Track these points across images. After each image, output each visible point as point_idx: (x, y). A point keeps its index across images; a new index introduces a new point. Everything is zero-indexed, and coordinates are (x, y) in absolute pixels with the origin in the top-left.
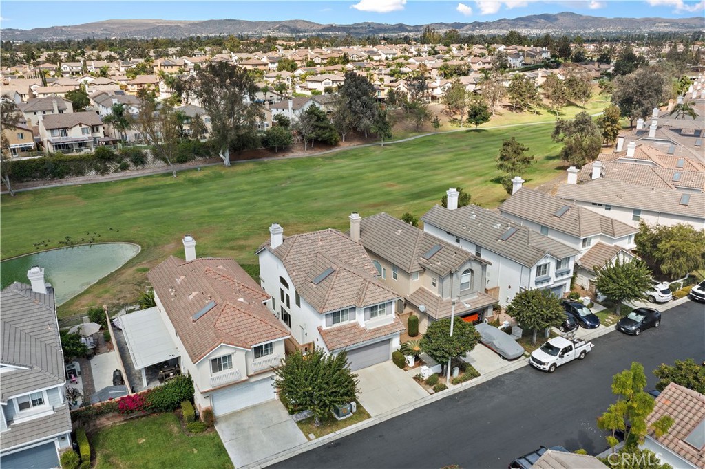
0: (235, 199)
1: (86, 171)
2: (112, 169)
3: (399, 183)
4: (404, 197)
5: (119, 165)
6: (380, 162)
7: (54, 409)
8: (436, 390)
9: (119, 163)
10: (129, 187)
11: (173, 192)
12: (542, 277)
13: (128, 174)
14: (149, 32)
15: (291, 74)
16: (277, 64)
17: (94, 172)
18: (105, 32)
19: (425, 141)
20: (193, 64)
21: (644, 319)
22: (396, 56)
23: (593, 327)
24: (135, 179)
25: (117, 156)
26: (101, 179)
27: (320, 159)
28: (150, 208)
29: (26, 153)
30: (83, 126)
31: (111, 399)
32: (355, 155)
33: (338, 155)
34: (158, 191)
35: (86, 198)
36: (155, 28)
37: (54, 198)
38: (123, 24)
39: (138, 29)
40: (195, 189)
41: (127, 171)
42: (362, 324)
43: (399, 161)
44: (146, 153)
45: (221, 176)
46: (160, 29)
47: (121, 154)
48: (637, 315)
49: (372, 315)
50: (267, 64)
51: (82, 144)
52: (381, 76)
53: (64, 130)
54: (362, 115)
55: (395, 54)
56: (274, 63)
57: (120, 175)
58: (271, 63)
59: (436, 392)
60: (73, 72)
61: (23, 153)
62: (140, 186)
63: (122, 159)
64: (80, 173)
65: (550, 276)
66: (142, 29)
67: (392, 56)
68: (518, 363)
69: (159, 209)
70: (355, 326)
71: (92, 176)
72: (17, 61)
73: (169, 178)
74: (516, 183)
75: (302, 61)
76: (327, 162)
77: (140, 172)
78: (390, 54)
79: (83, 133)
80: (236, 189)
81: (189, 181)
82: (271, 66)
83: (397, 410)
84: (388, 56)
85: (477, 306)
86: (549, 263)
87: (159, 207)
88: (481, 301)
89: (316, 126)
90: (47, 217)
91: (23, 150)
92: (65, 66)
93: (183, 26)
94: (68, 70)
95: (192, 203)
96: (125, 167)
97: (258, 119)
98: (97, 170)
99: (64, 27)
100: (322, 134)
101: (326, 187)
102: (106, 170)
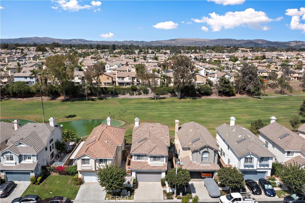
0: (172, 111)
1: (126, 93)
2: (135, 94)
3: (249, 115)
4: (245, 122)
5: (138, 93)
6: (248, 105)
7: (33, 162)
8: (168, 199)
9: (138, 92)
10: (138, 102)
11: (151, 105)
12: (248, 164)
13: (140, 96)
14: (193, 43)
15: (233, 63)
16: (229, 58)
17: (129, 94)
18: (176, 43)
19: (281, 98)
20: (194, 57)
21: (299, 199)
22: (293, 57)
23: (270, 196)
24: (141, 99)
25: (138, 89)
26: (130, 97)
27: (222, 101)
28: (139, 110)
29: (109, 85)
30: (129, 77)
31: (56, 165)
32: (240, 101)
33: (232, 100)
34: (146, 104)
35: (121, 103)
36: (196, 42)
37: (111, 102)
38: (183, 40)
39: (189, 42)
40: (160, 105)
42: (149, 163)
43: (258, 106)
44: (149, 89)
45: (174, 102)
46: (197, 42)
47: (140, 89)
48: (296, 196)
49: (154, 160)
50: (225, 58)
51: (128, 84)
52: (276, 66)
53: (123, 78)
54: (248, 83)
55: (293, 56)
56: (228, 58)
57: (138, 97)
58: (227, 58)
59: (167, 199)
60: (150, 58)
62: (141, 102)
63: (139, 91)
64: (124, 94)
65: (254, 164)
66: (190, 42)
67: (291, 57)
68: (215, 200)
69: (141, 111)
70: (146, 163)
71: (128, 96)
72: (133, 53)
73: (153, 100)
74: (272, 120)
75: (242, 57)
76: (224, 102)
77: (145, 96)
78: (290, 56)
79: (129, 79)
80: (176, 108)
81: (160, 102)
82: (226, 59)
83: (145, 200)
84: (288, 57)
85: (208, 169)
86: (253, 158)
87: (142, 110)
88: (211, 167)
89: (224, 86)
90: (104, 108)
91: (108, 83)
92: (148, 55)
93: (207, 41)
94: (149, 57)
95: (155, 110)
96: (140, 94)
97: (194, 80)
98: (130, 94)
99: (161, 41)
100: (226, 90)
101: (213, 112)
102: (133, 94)
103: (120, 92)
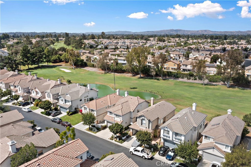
1: (184, 78)
2: (192, 79)
5: (194, 78)
17: (186, 78)
25: (194, 75)
26: (187, 81)
30: (191, 65)
41: (196, 81)
47: (196, 75)
49: (116, 117)
51: (189, 70)
53: (186, 65)
59: (110, 139)
61: (174, 70)
64: (183, 78)
71: (185, 80)
77: (199, 82)
79: (190, 67)
91: (174, 69)
98: (188, 78)
102: (190, 79)
103: (180, 76)
